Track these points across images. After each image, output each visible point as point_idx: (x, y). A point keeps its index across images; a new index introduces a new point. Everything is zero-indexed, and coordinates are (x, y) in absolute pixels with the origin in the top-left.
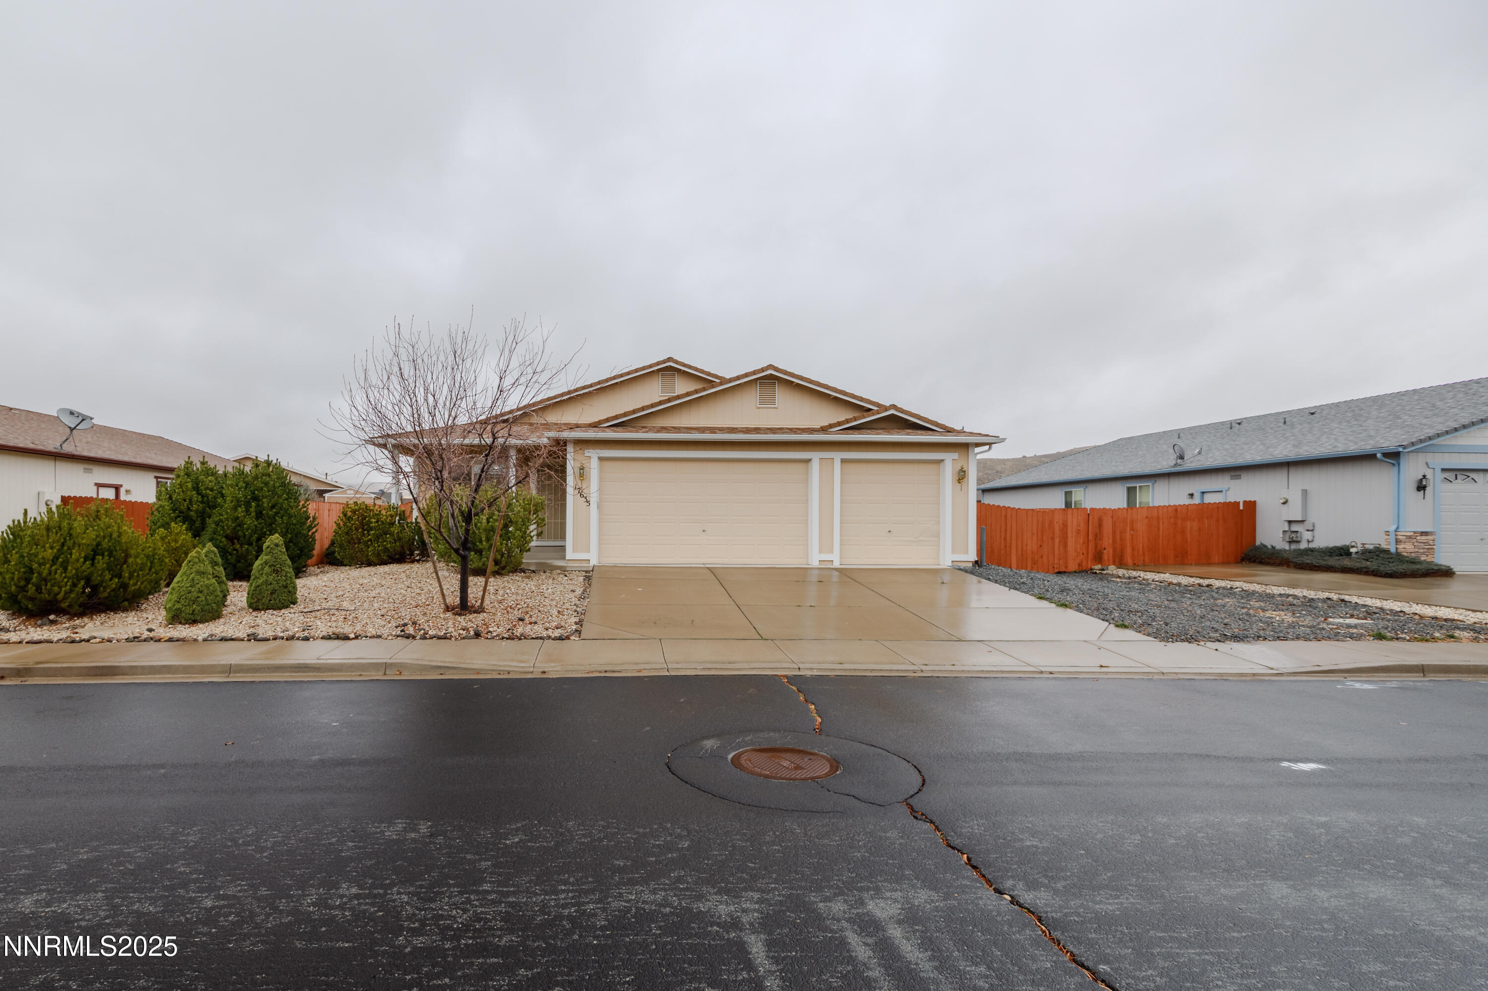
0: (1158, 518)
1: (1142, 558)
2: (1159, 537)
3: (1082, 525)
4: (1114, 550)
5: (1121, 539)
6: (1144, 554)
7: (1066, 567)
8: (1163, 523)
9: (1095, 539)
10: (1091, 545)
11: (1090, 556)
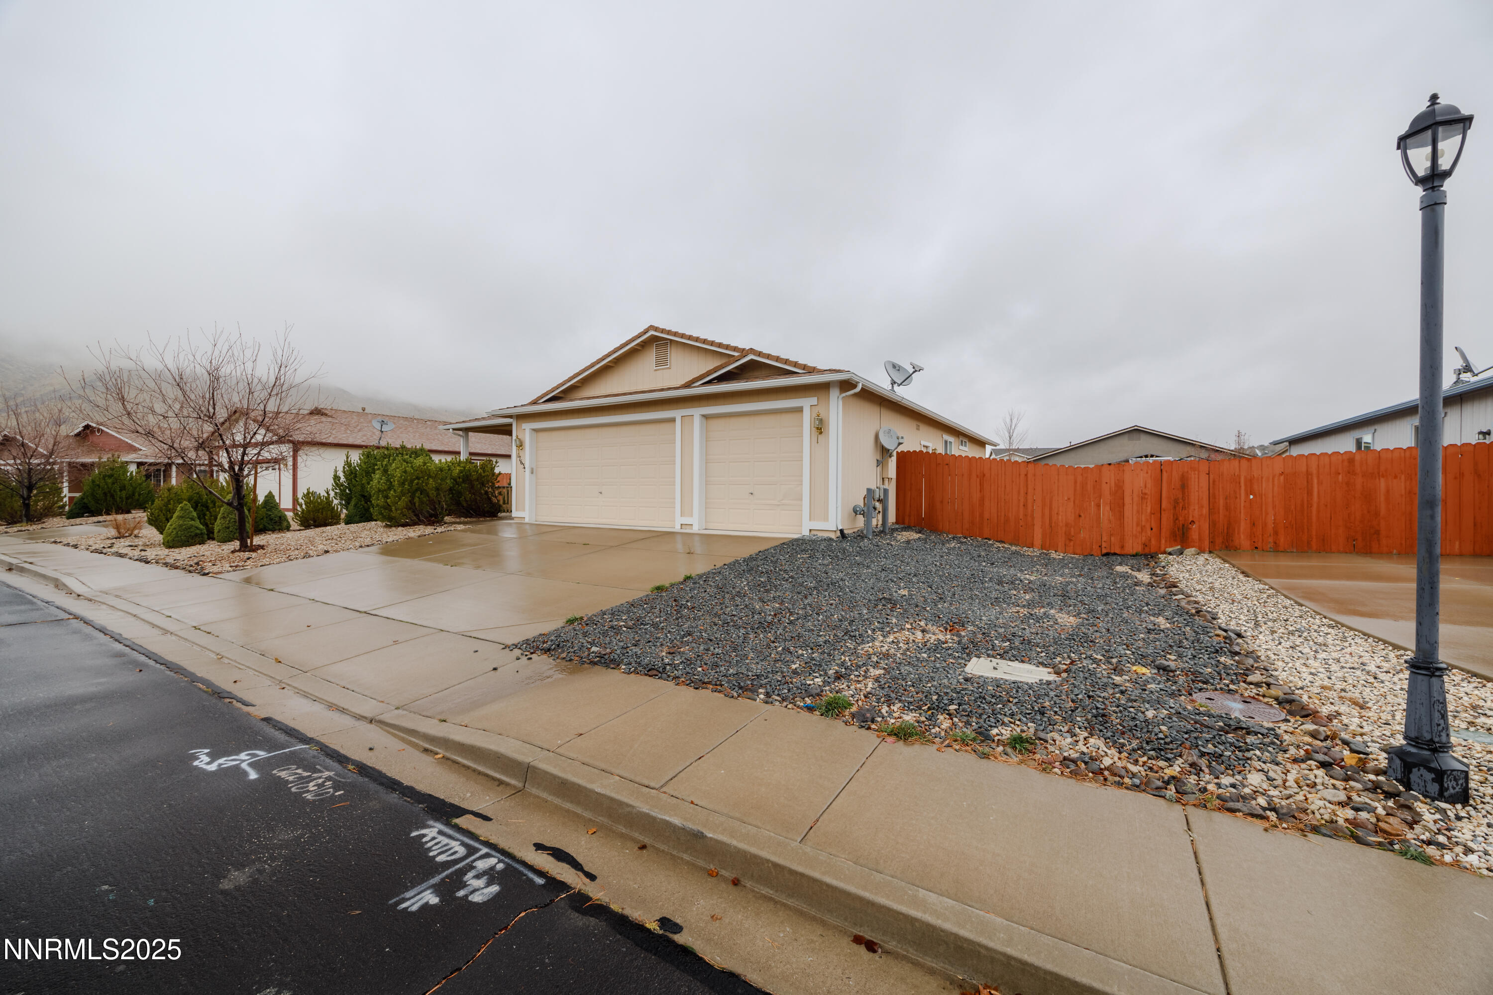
0: (1308, 474)
1: (1271, 540)
2: (1310, 505)
3: (1149, 486)
4: (1213, 524)
5: (1227, 508)
6: (1276, 533)
7: (1122, 547)
8: (1320, 483)
9: (1175, 508)
10: (1166, 518)
11: (1165, 532)
